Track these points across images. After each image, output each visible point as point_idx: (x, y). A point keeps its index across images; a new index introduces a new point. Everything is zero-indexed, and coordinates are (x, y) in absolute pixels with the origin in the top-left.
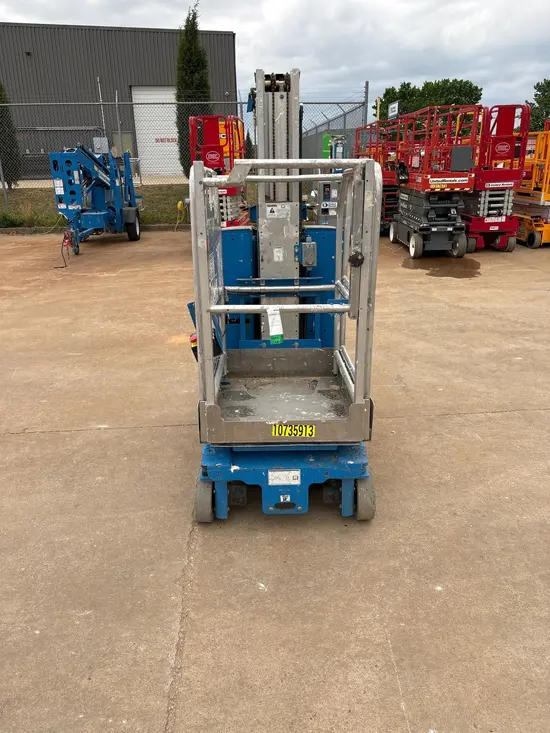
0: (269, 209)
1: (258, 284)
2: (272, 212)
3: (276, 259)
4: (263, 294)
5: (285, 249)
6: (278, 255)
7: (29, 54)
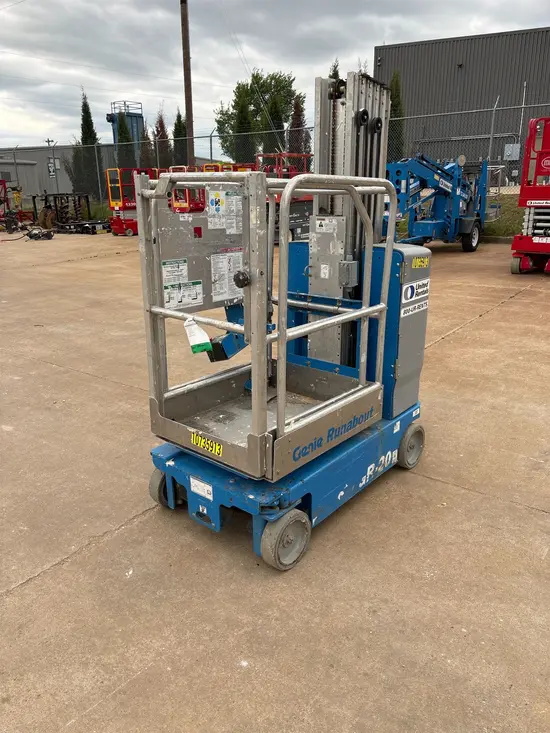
0: (318, 222)
1: (304, 299)
2: (321, 226)
3: (322, 276)
4: (309, 309)
5: (331, 266)
6: (325, 271)
7: (460, 66)
